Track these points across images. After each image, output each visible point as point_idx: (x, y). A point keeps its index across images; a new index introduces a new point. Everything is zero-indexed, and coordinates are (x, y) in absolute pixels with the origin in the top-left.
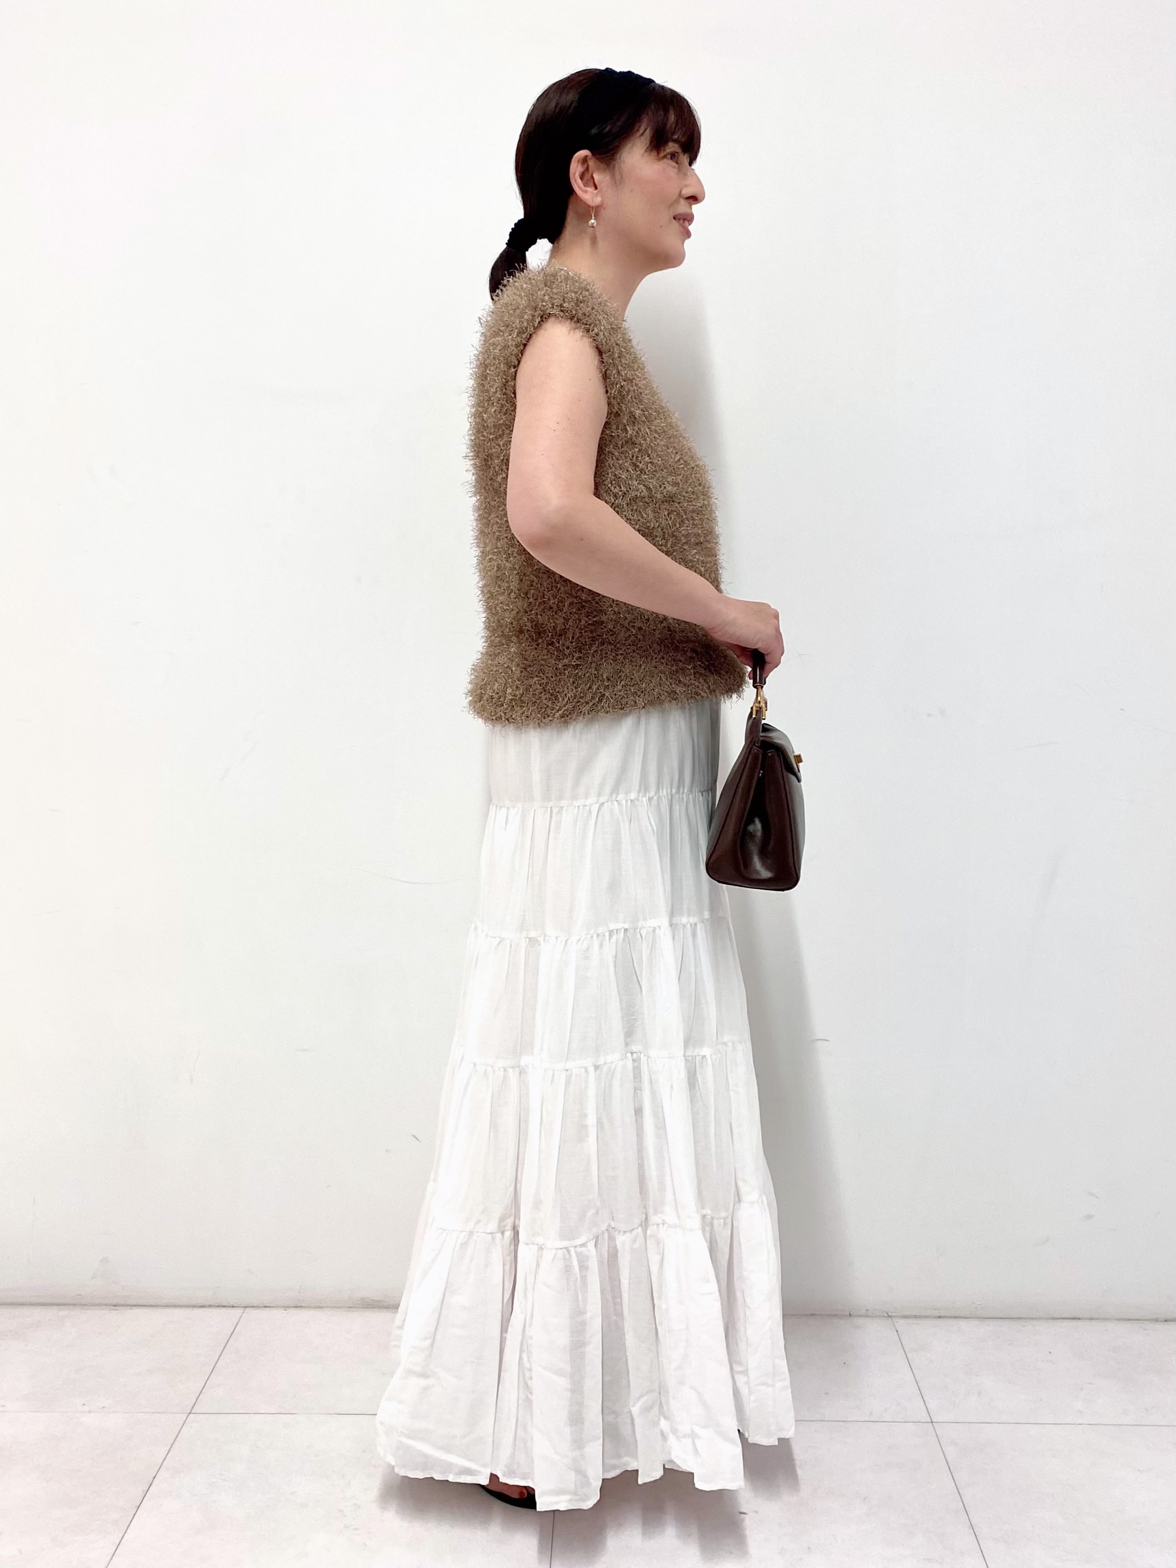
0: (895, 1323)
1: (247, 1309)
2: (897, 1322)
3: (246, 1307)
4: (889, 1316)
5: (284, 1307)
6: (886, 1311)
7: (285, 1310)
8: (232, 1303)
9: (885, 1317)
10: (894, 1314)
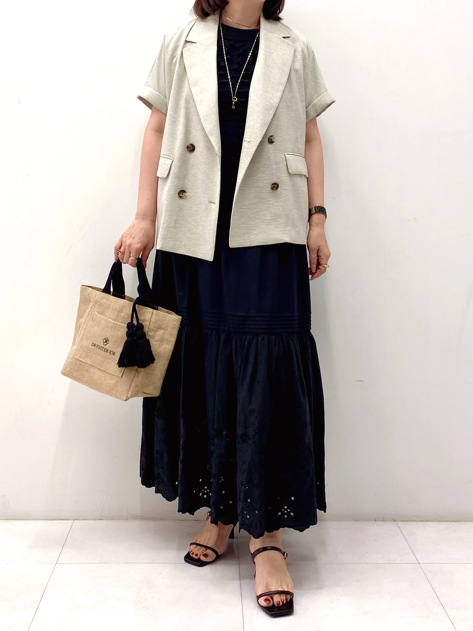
0: (398, 524)
1: (75, 521)
2: (398, 523)
3: (74, 520)
4: (395, 521)
5: (94, 520)
7: (94, 521)
8: (67, 518)
9: (392, 521)
10: (397, 520)
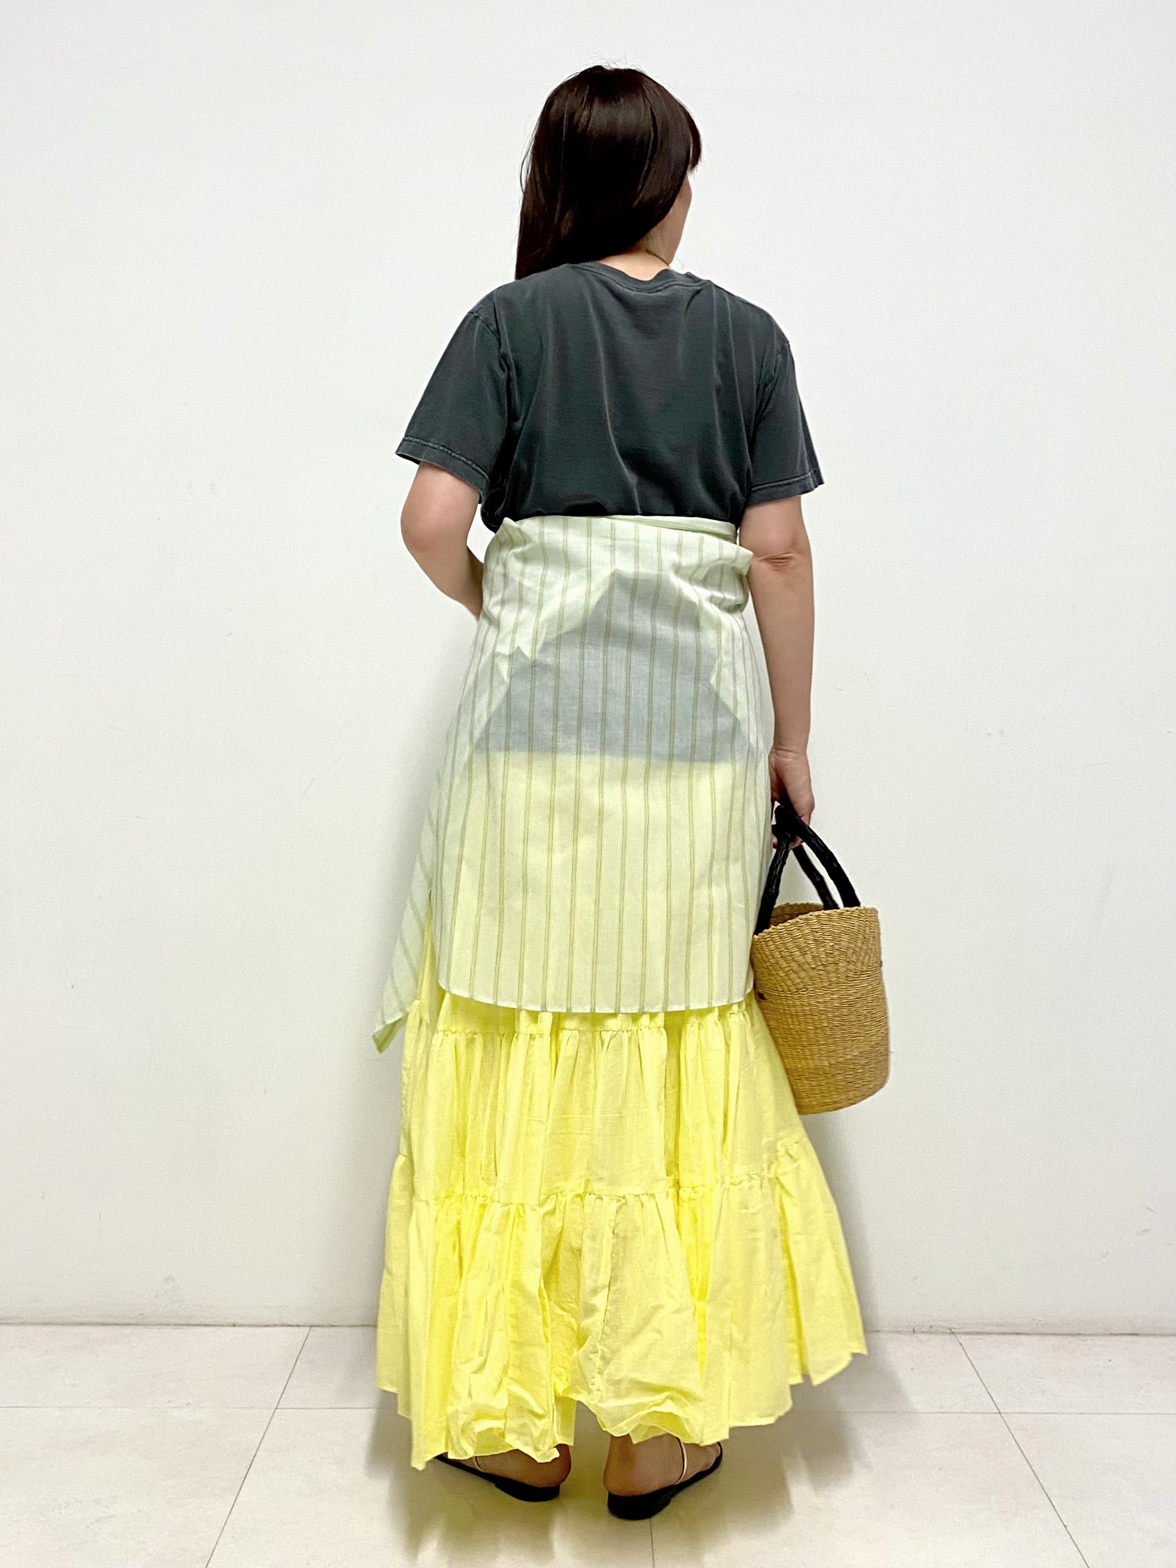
6: (950, 1327)
